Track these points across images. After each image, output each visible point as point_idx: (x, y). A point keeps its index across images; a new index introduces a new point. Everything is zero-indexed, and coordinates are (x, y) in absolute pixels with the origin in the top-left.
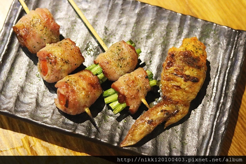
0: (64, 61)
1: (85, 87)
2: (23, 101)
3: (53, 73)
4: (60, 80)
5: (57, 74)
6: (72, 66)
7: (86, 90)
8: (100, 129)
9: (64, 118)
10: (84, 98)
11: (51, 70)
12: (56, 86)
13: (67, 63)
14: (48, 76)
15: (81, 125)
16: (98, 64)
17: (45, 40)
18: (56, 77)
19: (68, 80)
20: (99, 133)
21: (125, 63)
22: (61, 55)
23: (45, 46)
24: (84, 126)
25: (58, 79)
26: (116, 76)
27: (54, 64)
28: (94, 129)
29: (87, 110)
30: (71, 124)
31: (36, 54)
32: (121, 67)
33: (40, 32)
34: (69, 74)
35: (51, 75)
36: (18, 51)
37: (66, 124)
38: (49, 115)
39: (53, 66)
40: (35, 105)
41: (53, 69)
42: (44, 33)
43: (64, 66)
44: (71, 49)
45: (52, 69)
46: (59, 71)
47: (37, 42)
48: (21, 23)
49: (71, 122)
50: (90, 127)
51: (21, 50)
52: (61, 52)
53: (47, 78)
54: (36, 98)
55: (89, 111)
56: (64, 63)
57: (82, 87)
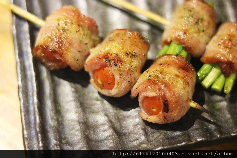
0: (130, 55)
1: (177, 73)
2: (98, 139)
3: (123, 77)
4: (134, 85)
5: (129, 76)
6: (141, 58)
7: (181, 76)
8: (219, 123)
9: (165, 132)
10: (184, 88)
11: (119, 74)
12: (133, 95)
13: (134, 56)
14: (118, 84)
15: (192, 130)
16: (171, 41)
17: (86, 44)
18: (129, 81)
19: (150, 76)
20: (221, 129)
21: (205, 23)
22: (123, 48)
23: (89, 54)
24: (196, 129)
25: (132, 84)
26: (201, 46)
27: (120, 64)
28: (212, 127)
29: (193, 104)
30: (179, 136)
31: (83, 69)
32: (203, 31)
33: (77, 36)
34: (142, 72)
35: (122, 82)
36: (53, 82)
37: (172, 138)
38: (143, 138)
39: (119, 67)
40: (116, 135)
41: (121, 71)
42: (82, 35)
43: (132, 61)
44: (129, 38)
45: (119, 72)
46: (129, 72)
47: (79, 51)
48: (44, 36)
49: (178, 133)
50: (205, 127)
51: (56, 78)
52: (119, 45)
53: (118, 89)
54: (112, 127)
55: (196, 103)
56: (131, 57)
57: (174, 74)
